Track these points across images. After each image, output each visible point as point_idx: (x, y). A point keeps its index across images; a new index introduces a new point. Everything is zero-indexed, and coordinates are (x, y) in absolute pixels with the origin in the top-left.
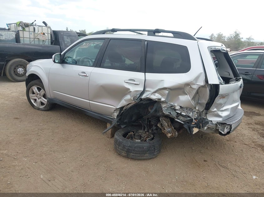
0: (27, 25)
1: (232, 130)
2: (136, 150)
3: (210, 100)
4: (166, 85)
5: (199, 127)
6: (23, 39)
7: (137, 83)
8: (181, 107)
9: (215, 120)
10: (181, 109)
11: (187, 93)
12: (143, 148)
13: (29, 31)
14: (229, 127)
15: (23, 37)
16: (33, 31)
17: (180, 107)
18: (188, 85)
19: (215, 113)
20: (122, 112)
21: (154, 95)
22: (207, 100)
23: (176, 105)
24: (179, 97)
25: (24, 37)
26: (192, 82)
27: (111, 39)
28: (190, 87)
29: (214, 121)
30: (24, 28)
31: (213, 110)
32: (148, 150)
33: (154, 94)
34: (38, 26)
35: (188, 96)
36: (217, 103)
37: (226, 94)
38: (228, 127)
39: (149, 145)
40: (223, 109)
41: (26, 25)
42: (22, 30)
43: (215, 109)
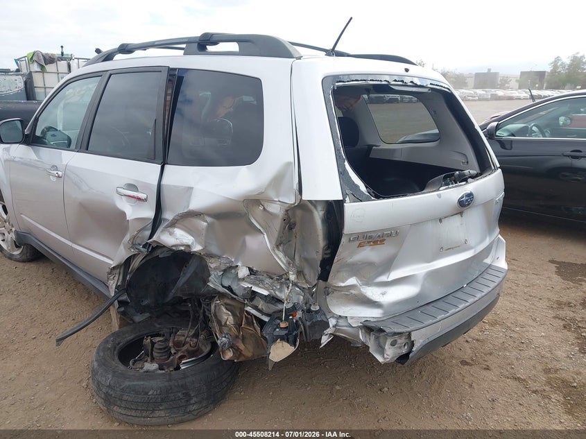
0: (50, 60)
1: (414, 349)
2: (125, 397)
3: (329, 251)
4: (196, 204)
5: (290, 340)
6: (43, 90)
7: (143, 196)
8: (250, 269)
9: (357, 314)
10: (252, 277)
11: (259, 227)
12: (147, 393)
13: (56, 71)
14: (401, 341)
15: (42, 85)
16: (67, 72)
17: (248, 272)
18: (254, 201)
19: (353, 292)
20: (128, 278)
21: (171, 234)
22: (321, 251)
23: (239, 264)
24: (244, 241)
25: (46, 86)
26: (262, 193)
27: (111, 72)
28: (261, 208)
29: (352, 318)
30: (42, 67)
31: (343, 285)
32: (163, 400)
33: (171, 230)
34: (78, 59)
35: (265, 236)
36: (350, 260)
37: (387, 230)
38: (399, 341)
39: (167, 384)
40: (389, 280)
41: (47, 58)
42: (39, 70)
43: (352, 281)
